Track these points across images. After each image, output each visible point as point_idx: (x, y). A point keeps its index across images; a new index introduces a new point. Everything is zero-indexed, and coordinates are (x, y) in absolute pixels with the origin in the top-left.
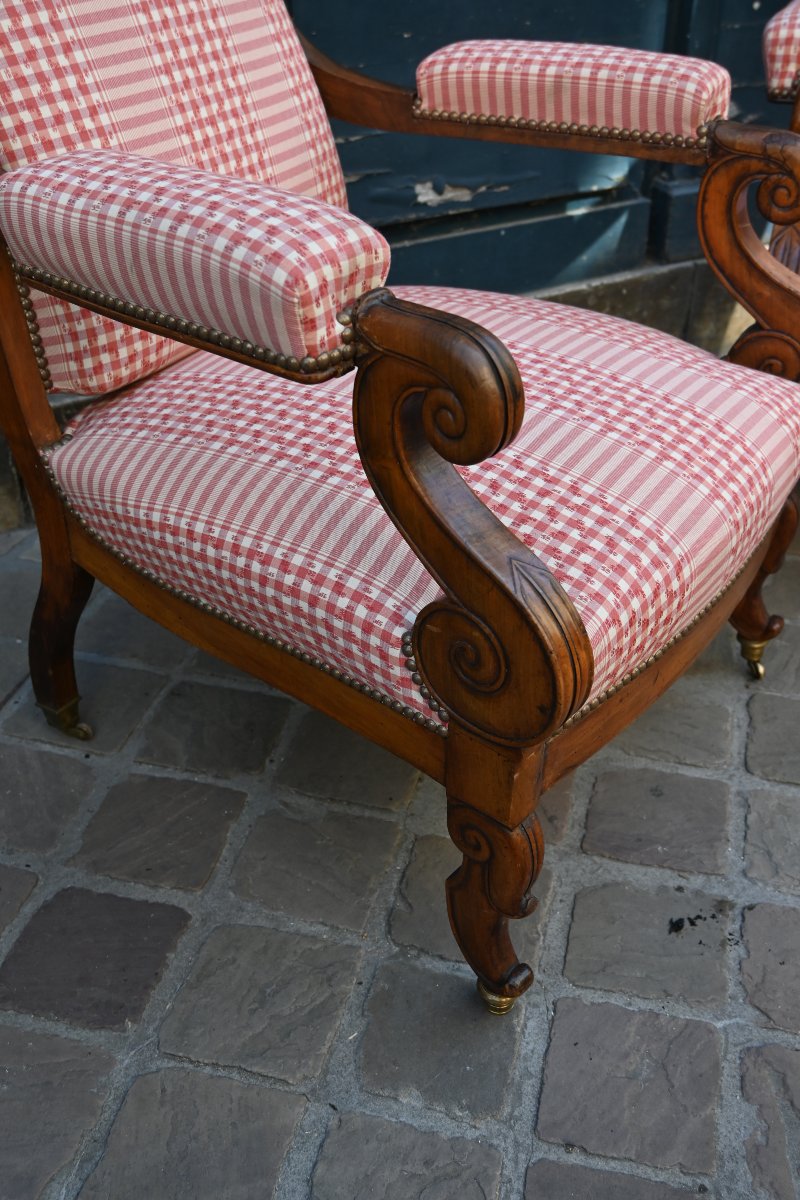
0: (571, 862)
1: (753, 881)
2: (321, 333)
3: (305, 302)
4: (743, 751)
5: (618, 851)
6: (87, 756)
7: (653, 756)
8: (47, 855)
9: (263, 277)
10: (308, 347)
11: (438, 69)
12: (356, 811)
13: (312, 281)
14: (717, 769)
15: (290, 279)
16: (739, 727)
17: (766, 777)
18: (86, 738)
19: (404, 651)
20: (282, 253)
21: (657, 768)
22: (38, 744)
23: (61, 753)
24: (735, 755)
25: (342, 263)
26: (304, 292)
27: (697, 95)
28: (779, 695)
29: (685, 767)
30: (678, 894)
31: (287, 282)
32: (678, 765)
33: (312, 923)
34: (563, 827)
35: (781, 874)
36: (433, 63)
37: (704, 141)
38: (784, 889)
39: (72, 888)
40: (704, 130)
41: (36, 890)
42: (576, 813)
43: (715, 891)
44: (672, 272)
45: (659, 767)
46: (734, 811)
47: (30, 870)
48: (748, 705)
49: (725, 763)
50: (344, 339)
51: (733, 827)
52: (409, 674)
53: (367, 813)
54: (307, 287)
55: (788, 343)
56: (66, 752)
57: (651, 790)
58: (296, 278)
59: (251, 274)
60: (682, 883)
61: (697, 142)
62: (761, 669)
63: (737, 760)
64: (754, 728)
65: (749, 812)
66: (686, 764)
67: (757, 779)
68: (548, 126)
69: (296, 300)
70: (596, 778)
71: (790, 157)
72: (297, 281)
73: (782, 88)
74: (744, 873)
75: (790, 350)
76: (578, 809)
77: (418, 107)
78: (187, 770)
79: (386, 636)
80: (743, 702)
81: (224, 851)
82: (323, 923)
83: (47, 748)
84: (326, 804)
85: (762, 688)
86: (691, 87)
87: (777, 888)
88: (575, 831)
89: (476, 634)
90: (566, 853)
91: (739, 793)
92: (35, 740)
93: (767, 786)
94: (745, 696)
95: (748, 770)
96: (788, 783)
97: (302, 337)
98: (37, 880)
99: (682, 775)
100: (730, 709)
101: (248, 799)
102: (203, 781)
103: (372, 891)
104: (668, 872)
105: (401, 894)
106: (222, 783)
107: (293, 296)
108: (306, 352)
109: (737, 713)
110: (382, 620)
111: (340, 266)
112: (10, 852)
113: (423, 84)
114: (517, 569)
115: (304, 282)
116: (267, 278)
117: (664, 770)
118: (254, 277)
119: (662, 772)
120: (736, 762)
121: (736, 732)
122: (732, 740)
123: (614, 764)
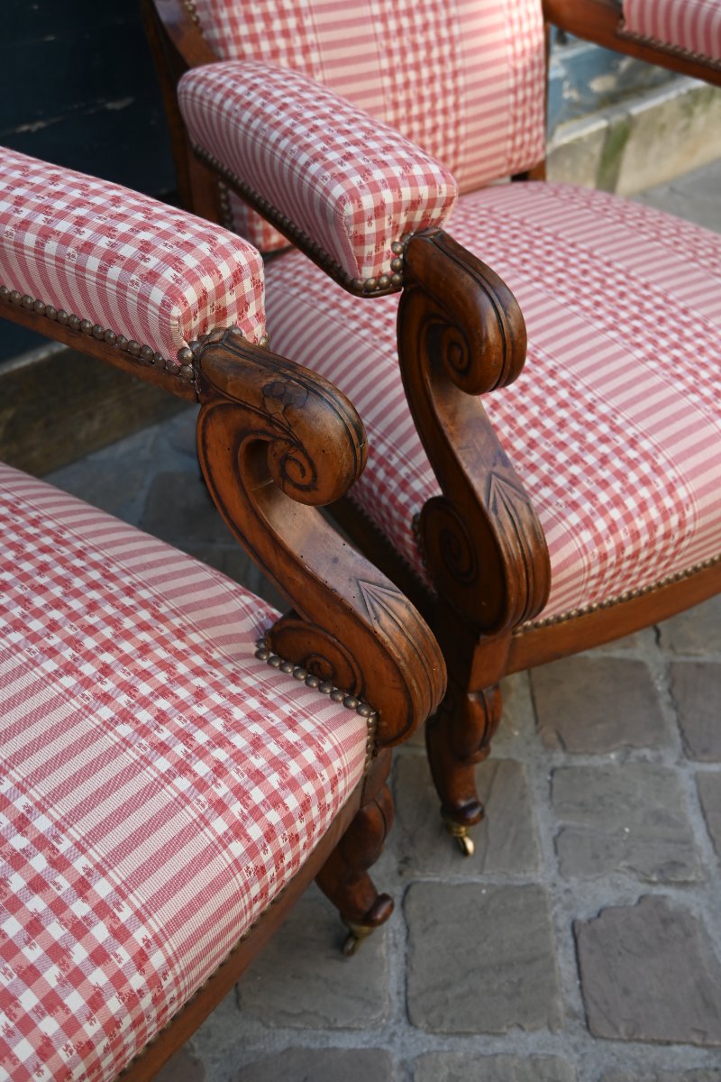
4: (403, 989)
7: (299, 1025)
14: (374, 1028)
16: (396, 945)
17: (431, 1030)
21: (304, 1044)
24: (394, 998)
28: (437, 879)
29: (338, 1034)
32: (330, 1034)
45: (306, 1041)
48: (401, 905)
49: (383, 1015)
63: (397, 1005)
64: (412, 945)
66: (338, 1029)
67: (421, 1034)
80: (397, 901)
85: (417, 873)
91: (403, 1064)
93: (433, 1042)
94: (398, 891)
95: (410, 1022)
96: (459, 1034)
99: (335, 1049)
117: (312, 1046)
119: (309, 1051)
120: (395, 1011)
121: (393, 958)
122: (389, 971)
123: (250, 1048)
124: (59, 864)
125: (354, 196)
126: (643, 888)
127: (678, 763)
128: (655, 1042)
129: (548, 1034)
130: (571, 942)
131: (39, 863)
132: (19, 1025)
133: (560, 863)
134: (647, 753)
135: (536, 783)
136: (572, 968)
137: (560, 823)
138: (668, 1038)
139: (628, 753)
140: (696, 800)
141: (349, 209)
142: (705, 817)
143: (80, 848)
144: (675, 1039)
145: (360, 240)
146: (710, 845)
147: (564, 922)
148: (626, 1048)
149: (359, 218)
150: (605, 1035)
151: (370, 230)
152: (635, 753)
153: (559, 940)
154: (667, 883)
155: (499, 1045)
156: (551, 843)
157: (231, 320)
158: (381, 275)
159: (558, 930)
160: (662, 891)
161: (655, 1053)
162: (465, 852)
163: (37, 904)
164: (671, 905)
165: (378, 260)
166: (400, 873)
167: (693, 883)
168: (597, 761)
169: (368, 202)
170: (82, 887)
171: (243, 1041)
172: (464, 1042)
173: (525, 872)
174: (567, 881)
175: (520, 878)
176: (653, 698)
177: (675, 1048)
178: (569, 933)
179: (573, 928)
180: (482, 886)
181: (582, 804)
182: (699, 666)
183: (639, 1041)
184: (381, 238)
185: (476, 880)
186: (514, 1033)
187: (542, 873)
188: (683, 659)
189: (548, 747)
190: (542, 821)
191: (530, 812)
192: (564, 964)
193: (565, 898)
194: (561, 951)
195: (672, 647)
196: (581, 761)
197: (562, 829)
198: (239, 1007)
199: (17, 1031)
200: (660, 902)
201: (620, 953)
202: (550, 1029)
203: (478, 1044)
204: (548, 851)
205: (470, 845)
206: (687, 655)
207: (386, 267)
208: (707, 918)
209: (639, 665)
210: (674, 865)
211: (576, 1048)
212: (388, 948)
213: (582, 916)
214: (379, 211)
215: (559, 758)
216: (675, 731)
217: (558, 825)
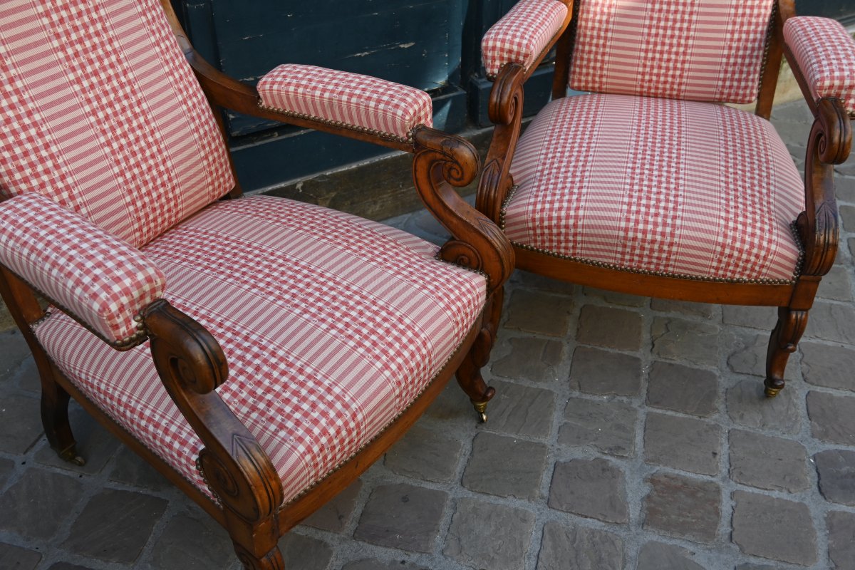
0: (346, 545)
1: (446, 557)
2: (123, 329)
3: (111, 317)
4: (463, 472)
5: (373, 539)
6: (81, 476)
7: (409, 475)
8: (49, 541)
9: (88, 305)
10: (116, 337)
11: (267, 87)
13: (114, 307)
14: (444, 484)
15: (101, 308)
16: (464, 455)
17: (471, 489)
18: (80, 464)
19: (197, 468)
20: (98, 293)
21: (410, 483)
22: (53, 468)
23: (66, 474)
24: (457, 474)
25: (133, 293)
26: (109, 314)
27: (403, 117)
28: (494, 433)
29: (427, 482)
30: (401, 565)
31: (99, 310)
32: (422, 481)
34: (346, 522)
35: (463, 553)
36: (265, 82)
37: (411, 140)
38: (462, 563)
39: (61, 562)
40: (410, 134)
41: (40, 564)
42: (356, 513)
43: (423, 564)
44: (484, 134)
45: (411, 482)
46: (447, 511)
47: (38, 551)
48: (473, 440)
49: (450, 480)
50: (137, 328)
51: (443, 523)
52: (202, 479)
54: (110, 311)
55: (469, 248)
56: (69, 473)
57: (403, 498)
58: (105, 307)
59: (83, 304)
60: (406, 558)
61: (407, 140)
62: (484, 417)
63: (458, 477)
64: (473, 456)
65: (454, 513)
66: (427, 480)
67: (466, 490)
68: (330, 122)
69: (105, 318)
70: (373, 490)
71: (455, 153)
72: (104, 309)
73: (493, 74)
74: (442, 552)
75: (472, 252)
76: (357, 511)
77: (261, 104)
78: (136, 486)
79: (188, 459)
80: (471, 438)
81: (150, 538)
83: (58, 470)
85: (484, 428)
86: (400, 112)
87: (458, 561)
88: (353, 524)
89: (222, 469)
90: (344, 539)
91: (453, 499)
92: (52, 466)
93: (470, 494)
94: (473, 434)
95: (462, 485)
96: (483, 493)
97: (112, 332)
98: (41, 557)
99: (423, 488)
100: (463, 443)
101: (169, 505)
102: (145, 493)
104: (400, 551)
106: (155, 494)
107: (103, 316)
108: (116, 339)
109: (465, 444)
110: (186, 450)
111: (132, 295)
112: (28, 540)
113: (261, 94)
114: (236, 440)
115: (109, 309)
116: (90, 307)
117: (413, 485)
118: (84, 305)
119: (412, 486)
120: (456, 479)
121: (462, 459)
122: (458, 464)
123: (386, 480)
126: (598, 455)
127: (640, 406)
128: (578, 514)
129: (527, 502)
130: (552, 469)
133: (559, 437)
134: (625, 399)
135: (560, 403)
136: (549, 480)
137: (566, 421)
138: (586, 514)
139: (615, 397)
140: (643, 423)
142: (645, 431)
144: (590, 515)
146: (642, 444)
147: (552, 461)
148: (563, 515)
150: (555, 507)
152: (618, 398)
153: (547, 468)
154: (612, 455)
155: (501, 501)
156: (558, 428)
159: (547, 463)
160: (609, 458)
161: (577, 519)
164: (610, 464)
166: (476, 428)
167: (627, 457)
168: (596, 398)
171: (382, 477)
172: (485, 497)
173: (539, 438)
174: (560, 445)
175: (536, 440)
176: (638, 375)
177: (588, 519)
178: (553, 465)
179: (555, 464)
180: (515, 439)
181: (580, 415)
182: (670, 364)
183: (571, 513)
185: (513, 436)
186: (511, 498)
187: (549, 440)
188: (663, 360)
189: (572, 388)
190: (557, 418)
191: (551, 414)
192: (546, 478)
193: (556, 452)
194: (546, 472)
195: (658, 354)
196: (588, 397)
197: (566, 423)
198: (384, 464)
200: (605, 462)
201: (575, 478)
202: (529, 500)
203: (492, 499)
204: (554, 431)
206: (666, 359)
208: (627, 473)
209: (637, 360)
210: (619, 448)
211: (539, 510)
212: (460, 455)
213: (562, 460)
215: (576, 394)
216: (644, 391)
217: (564, 421)
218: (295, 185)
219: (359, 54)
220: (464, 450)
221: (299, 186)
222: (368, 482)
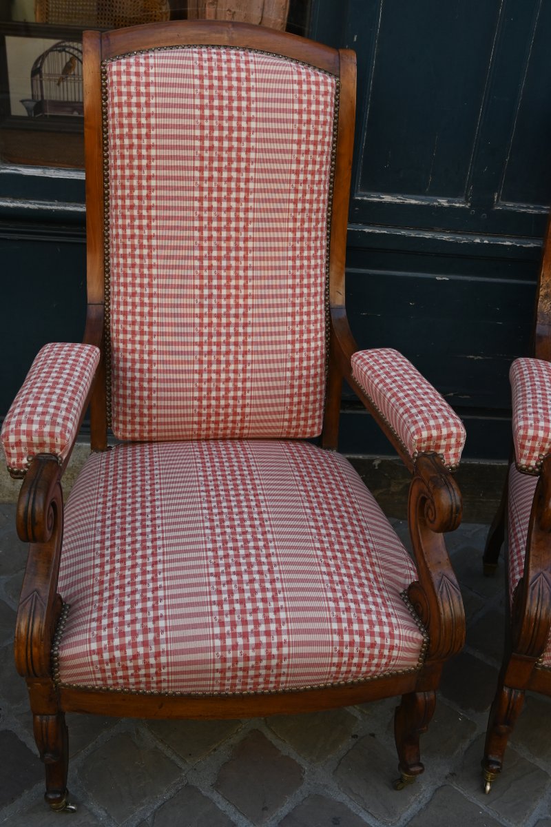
4: (409, 819)
7: (353, 797)
12: (169, 753)
14: (384, 823)
16: (420, 802)
21: (349, 806)
28: (462, 792)
29: (367, 814)
32: (363, 811)
33: (101, 808)
34: (267, 816)
42: (281, 811)
45: (351, 805)
48: (436, 790)
49: (392, 822)
53: (173, 757)
57: (334, 819)
63: (402, 823)
64: (428, 807)
66: (368, 811)
70: (309, 795)
76: (284, 810)
80: (436, 787)
81: (91, 744)
82: (106, 811)
84: (157, 742)
85: (455, 783)
94: (440, 784)
99: (360, 817)
100: (424, 787)
103: (142, 805)
105: (154, 814)
109: (427, 792)
117: (352, 809)
119: (350, 810)
121: (414, 806)
122: (408, 809)
123: (327, 791)
124: (275, 599)
125: (526, 428)
131: (269, 595)
132: (232, 633)
141: (521, 432)
143: (284, 599)
145: (523, 447)
149: (525, 437)
151: (528, 444)
156: (536, 820)
157: (442, 451)
158: (529, 466)
162: (484, 789)
163: (260, 605)
165: (530, 458)
166: (446, 778)
169: (531, 432)
170: (277, 610)
171: (325, 786)
173: (510, 821)
175: (504, 821)
180: (482, 810)
184: (533, 449)
185: (481, 806)
190: (540, 808)
191: (536, 800)
198: (334, 773)
199: (231, 635)
204: (531, 821)
205: (488, 788)
207: (533, 463)
212: (416, 800)
214: (535, 438)
217: (546, 815)
218: (373, 461)
219: (471, 357)
220: (421, 797)
221: (377, 463)
222: (309, 784)
